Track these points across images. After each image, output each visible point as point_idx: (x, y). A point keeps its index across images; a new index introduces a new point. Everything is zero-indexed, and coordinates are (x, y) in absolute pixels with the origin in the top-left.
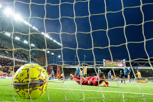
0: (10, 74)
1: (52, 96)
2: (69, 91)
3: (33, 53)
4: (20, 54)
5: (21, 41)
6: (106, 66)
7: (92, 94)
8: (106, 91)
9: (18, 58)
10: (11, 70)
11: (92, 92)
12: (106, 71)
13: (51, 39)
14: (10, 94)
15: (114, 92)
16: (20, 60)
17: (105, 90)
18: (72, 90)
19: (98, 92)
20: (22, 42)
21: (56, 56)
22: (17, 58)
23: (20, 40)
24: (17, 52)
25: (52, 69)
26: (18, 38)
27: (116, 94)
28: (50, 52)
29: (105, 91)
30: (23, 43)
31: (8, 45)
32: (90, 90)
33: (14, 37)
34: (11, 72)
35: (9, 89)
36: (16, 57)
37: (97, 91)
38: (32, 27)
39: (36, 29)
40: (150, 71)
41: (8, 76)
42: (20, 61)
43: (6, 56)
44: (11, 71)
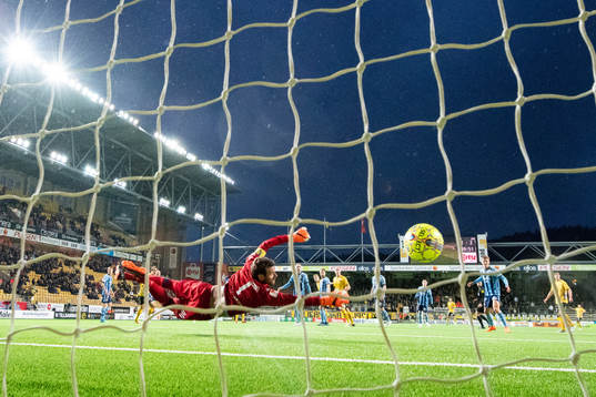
0: (33, 299)
1: (199, 386)
2: (269, 361)
3: (119, 215)
4: (68, 220)
5: (75, 169)
6: (409, 263)
7: (359, 372)
8: (413, 363)
9: (64, 236)
10: (33, 282)
11: (356, 365)
12: (412, 280)
13: (192, 158)
14: (31, 378)
15: (445, 364)
16: (70, 243)
17: (410, 357)
18: (278, 360)
19: (379, 366)
20: (79, 171)
21: (211, 225)
22: (60, 237)
23: (68, 167)
24: (57, 211)
25: (198, 277)
26: (59, 158)
27: (452, 374)
28: (188, 212)
29: (408, 363)
30: (80, 175)
31: (22, 185)
32: (348, 357)
33: (45, 153)
34: (33, 291)
35: (30, 361)
36: (52, 234)
37: (377, 361)
38: (116, 110)
39: (131, 119)
40: (585, 280)
41: (24, 307)
42: (69, 246)
43: (12, 228)
44: (36, 287)
